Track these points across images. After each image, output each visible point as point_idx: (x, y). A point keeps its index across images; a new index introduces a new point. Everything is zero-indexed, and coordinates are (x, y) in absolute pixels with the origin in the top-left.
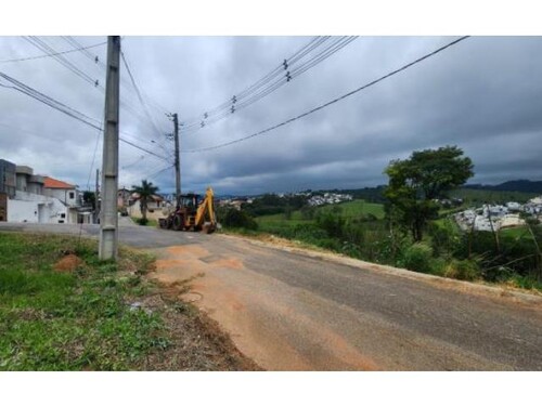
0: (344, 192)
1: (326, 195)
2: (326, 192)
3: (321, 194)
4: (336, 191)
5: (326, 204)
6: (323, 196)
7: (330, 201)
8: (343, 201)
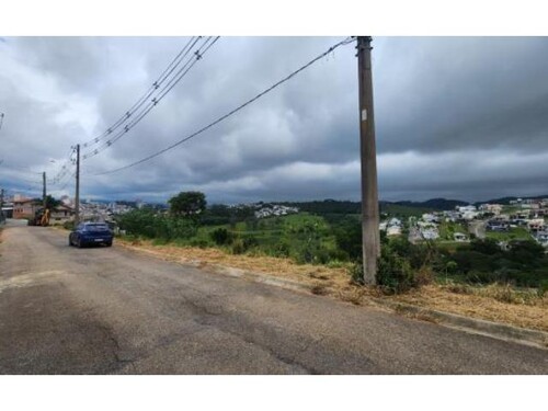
0: (294, 205)
1: (275, 207)
2: (275, 204)
3: (270, 206)
4: (286, 204)
5: (273, 215)
6: (272, 208)
7: (277, 213)
8: (289, 213)
